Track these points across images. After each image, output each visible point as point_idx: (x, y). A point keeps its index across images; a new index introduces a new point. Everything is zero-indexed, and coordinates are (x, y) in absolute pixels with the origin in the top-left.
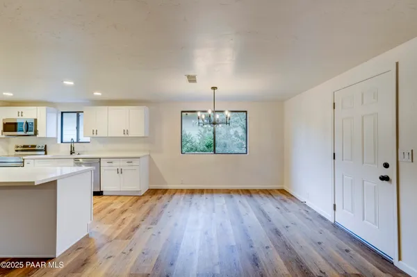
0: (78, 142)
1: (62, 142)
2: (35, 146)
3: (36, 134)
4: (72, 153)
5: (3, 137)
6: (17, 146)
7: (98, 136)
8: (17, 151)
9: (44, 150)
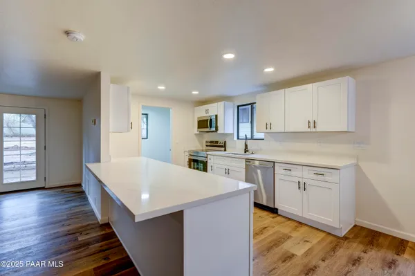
0: (252, 139)
1: (238, 138)
2: (217, 142)
3: (217, 130)
4: (246, 151)
5: (198, 133)
6: (207, 142)
7: (272, 131)
8: (207, 146)
9: (224, 146)
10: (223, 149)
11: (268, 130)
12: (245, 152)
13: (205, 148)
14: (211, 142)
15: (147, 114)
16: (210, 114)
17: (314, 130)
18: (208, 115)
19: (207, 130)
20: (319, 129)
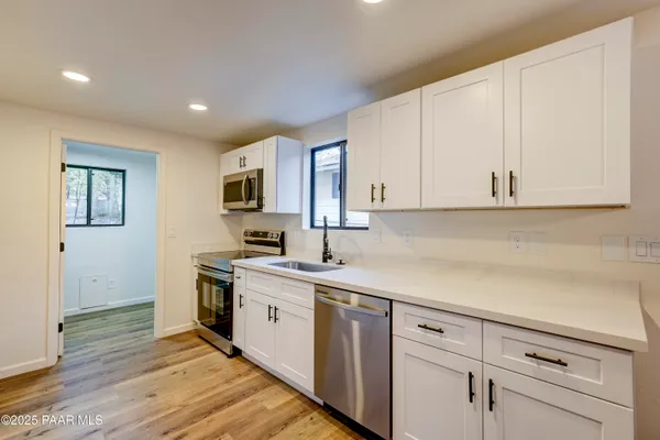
0: (342, 227)
1: (312, 226)
2: (267, 233)
3: (260, 206)
4: (326, 257)
5: (226, 212)
6: (246, 234)
7: (387, 205)
8: (247, 242)
9: (281, 244)
10: (278, 250)
11: (377, 205)
12: (325, 260)
13: (243, 247)
14: (255, 234)
15: (124, 171)
16: (248, 168)
17: (509, 202)
18: (243, 170)
19: (241, 205)
20: (525, 198)
